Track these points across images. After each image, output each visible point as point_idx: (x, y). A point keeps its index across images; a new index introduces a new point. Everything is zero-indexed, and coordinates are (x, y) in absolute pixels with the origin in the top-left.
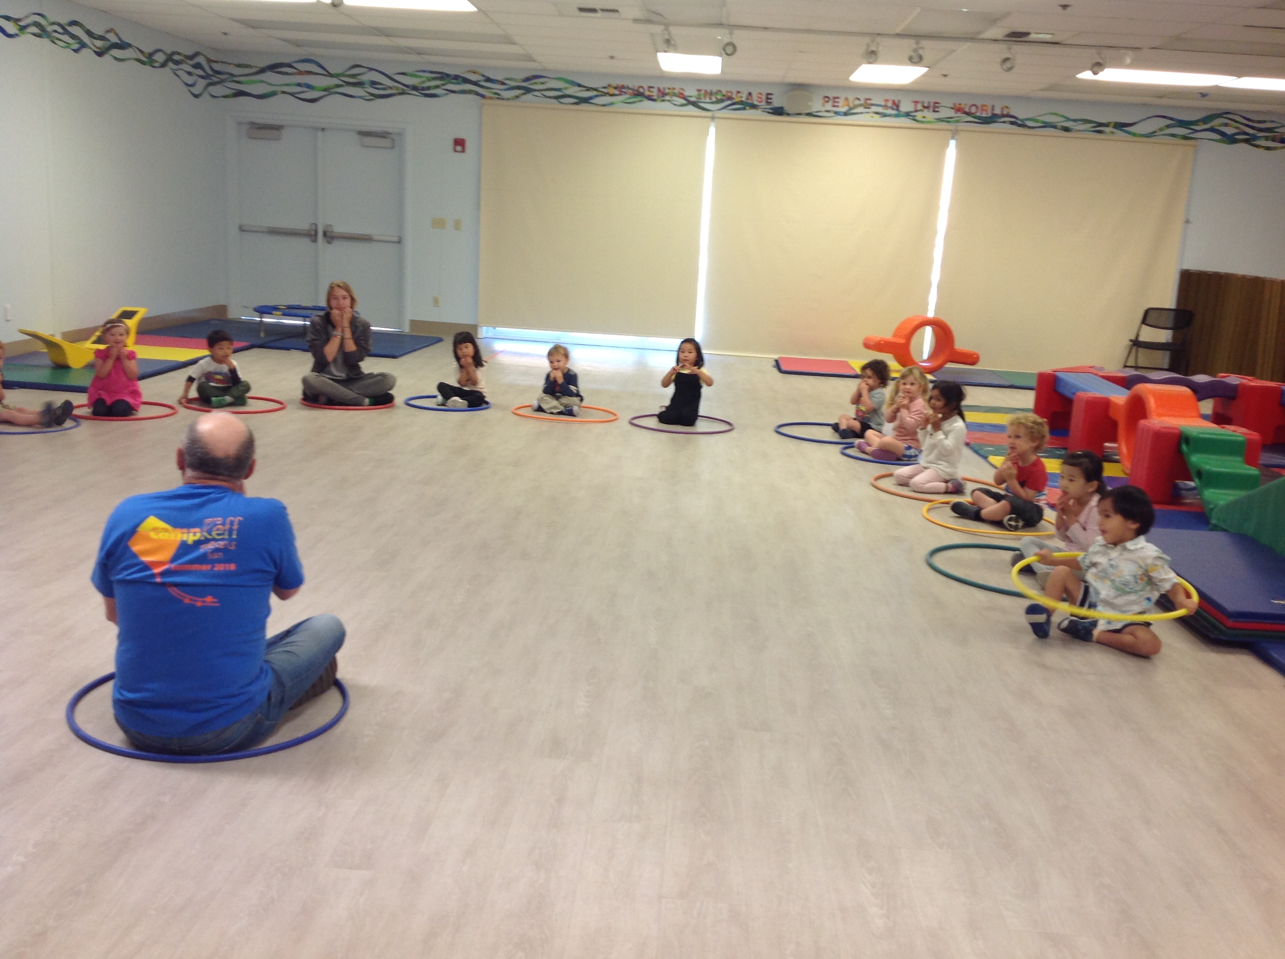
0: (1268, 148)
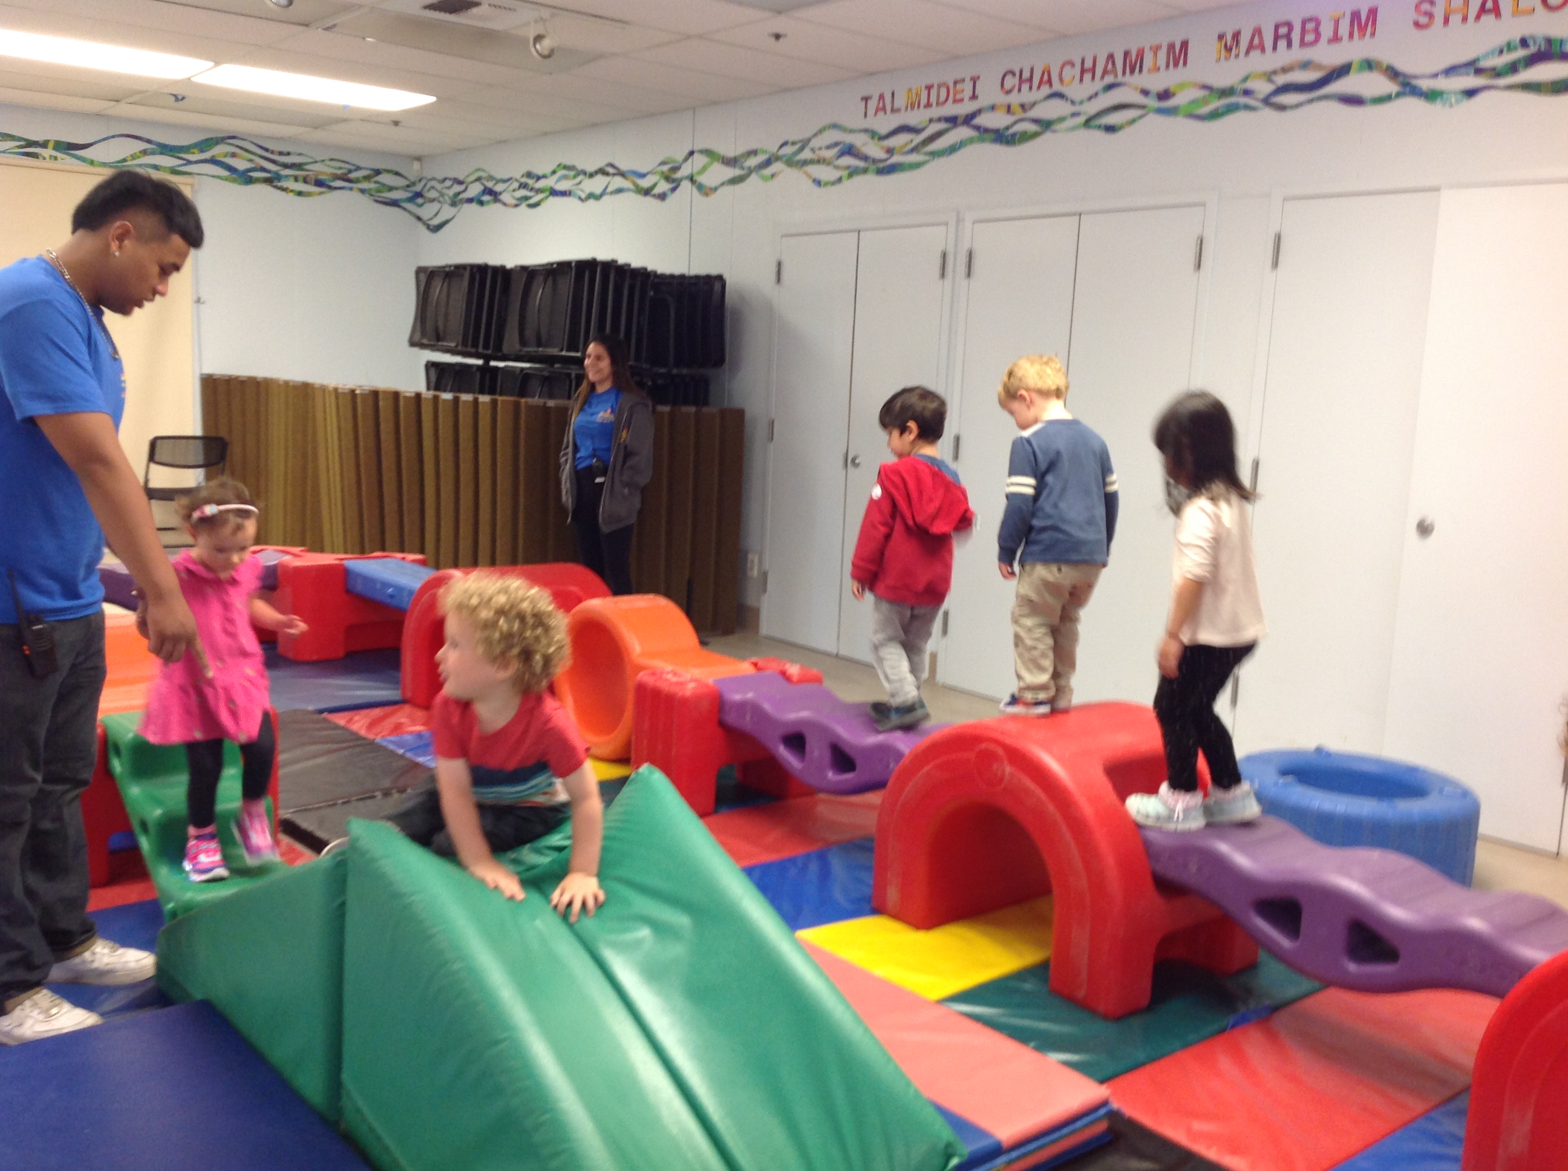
0: (300, 194)
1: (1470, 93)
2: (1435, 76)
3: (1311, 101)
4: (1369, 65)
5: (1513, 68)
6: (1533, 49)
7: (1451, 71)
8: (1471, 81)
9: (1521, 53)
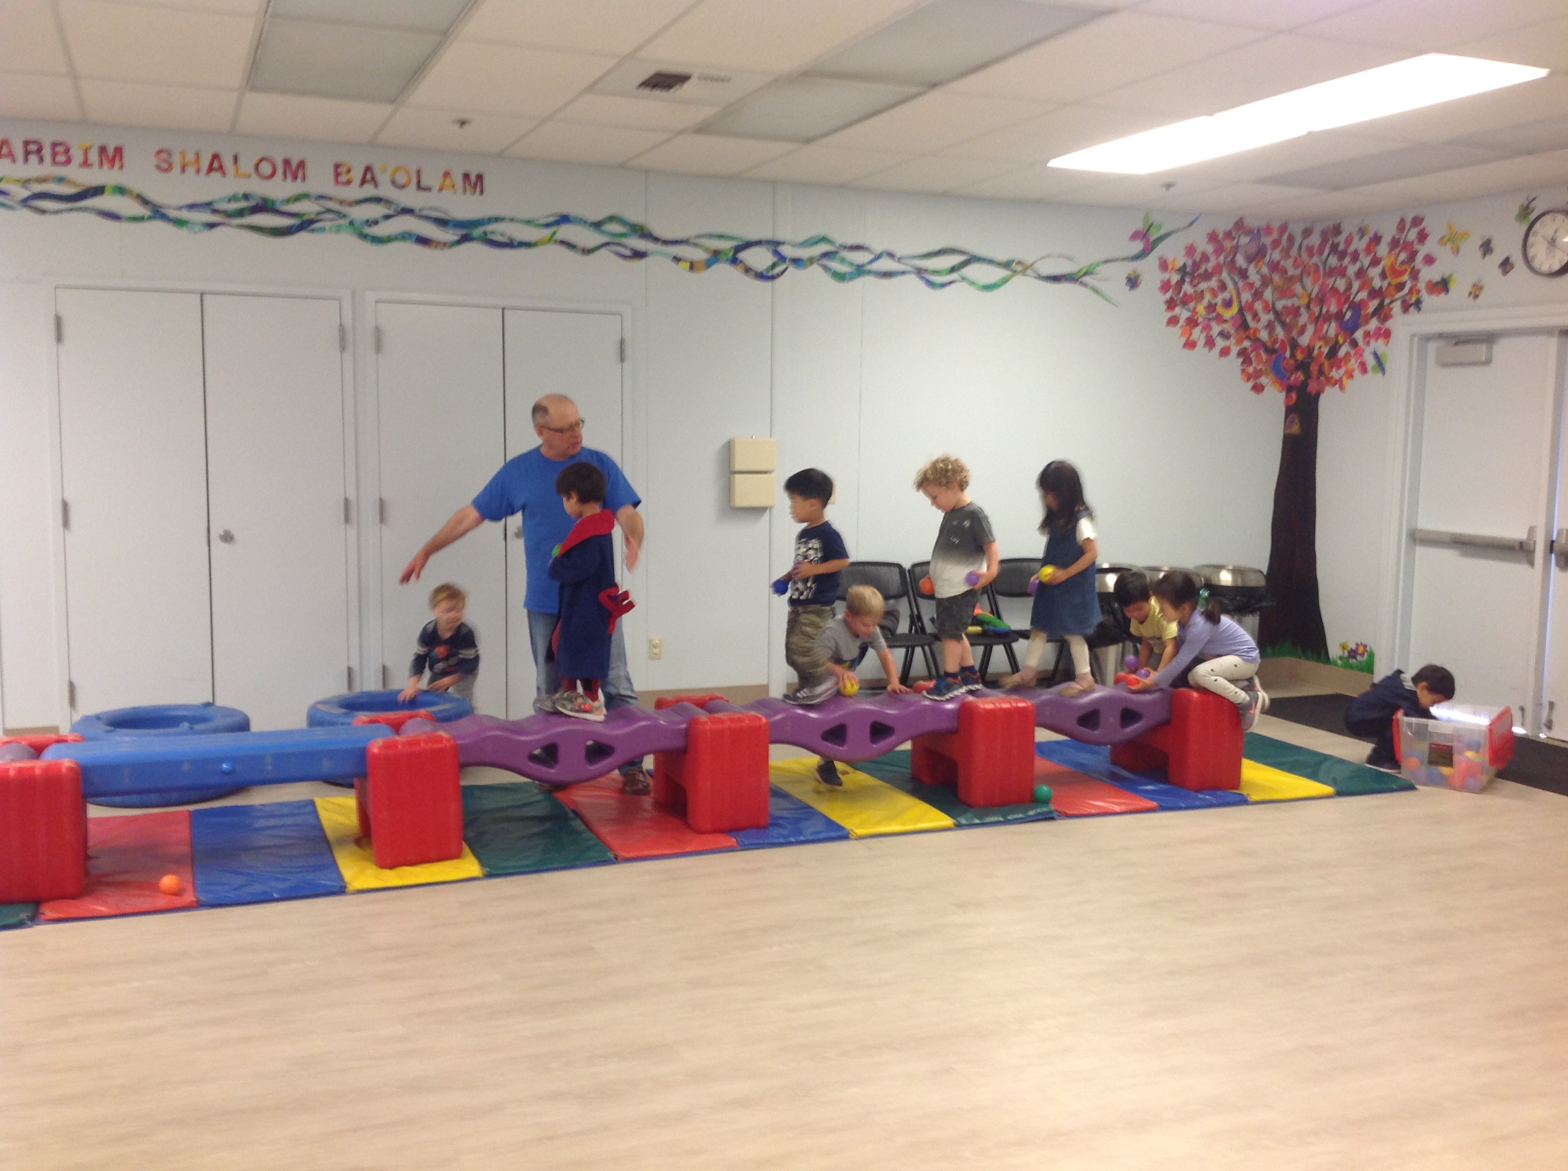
1: (211, 226)
2: (180, 208)
3: (71, 210)
4: (121, 190)
5: (241, 213)
6: (252, 203)
7: (192, 207)
8: (209, 217)
9: (243, 204)
